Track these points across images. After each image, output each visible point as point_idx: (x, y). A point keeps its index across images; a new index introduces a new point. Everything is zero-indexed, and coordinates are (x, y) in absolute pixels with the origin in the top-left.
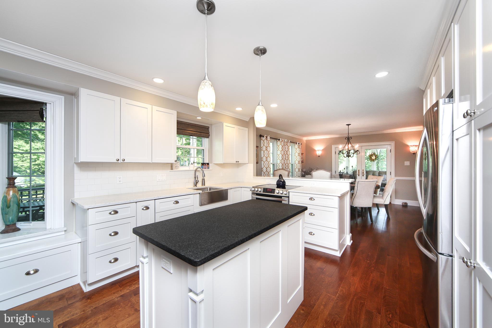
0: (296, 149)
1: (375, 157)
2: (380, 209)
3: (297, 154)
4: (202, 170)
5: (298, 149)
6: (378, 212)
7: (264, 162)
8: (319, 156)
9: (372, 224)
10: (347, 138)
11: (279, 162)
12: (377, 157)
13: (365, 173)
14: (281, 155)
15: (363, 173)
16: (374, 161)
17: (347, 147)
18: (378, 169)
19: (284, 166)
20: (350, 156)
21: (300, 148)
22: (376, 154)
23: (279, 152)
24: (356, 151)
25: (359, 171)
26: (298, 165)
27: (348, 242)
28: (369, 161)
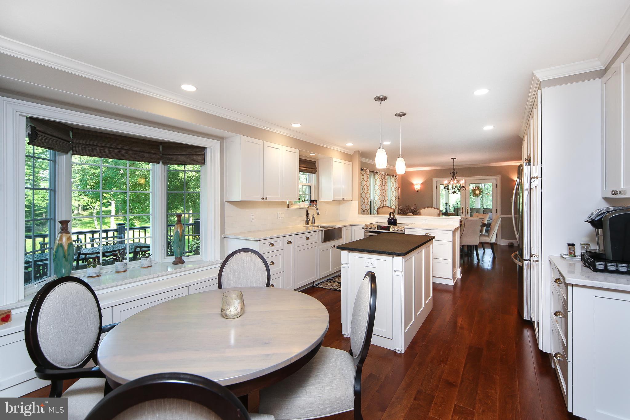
0: (393, 183)
1: (478, 192)
2: (486, 249)
3: (393, 189)
4: (316, 208)
5: (395, 183)
6: (484, 252)
7: (363, 198)
8: (418, 191)
9: (478, 262)
10: (452, 173)
11: (376, 198)
12: (481, 191)
13: (469, 211)
14: (378, 191)
15: (467, 211)
16: (478, 196)
17: (452, 182)
18: (482, 206)
19: (382, 204)
20: (456, 192)
21: (397, 181)
22: (480, 187)
23: (376, 187)
24: (462, 187)
25: (463, 208)
26: (395, 201)
27: (459, 275)
28: (472, 197)
